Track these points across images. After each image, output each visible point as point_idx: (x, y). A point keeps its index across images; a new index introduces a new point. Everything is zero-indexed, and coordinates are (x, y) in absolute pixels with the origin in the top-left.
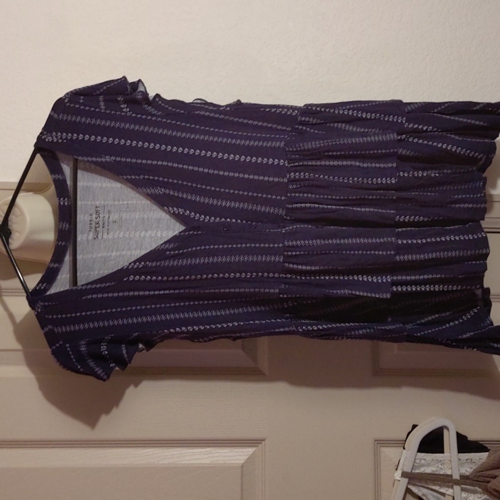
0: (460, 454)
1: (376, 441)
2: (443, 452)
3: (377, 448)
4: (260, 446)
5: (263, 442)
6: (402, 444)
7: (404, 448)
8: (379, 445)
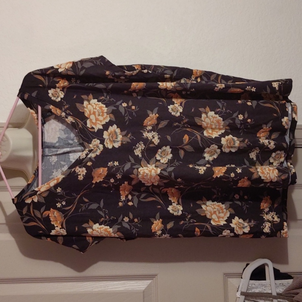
0: (276, 281)
1: (224, 274)
2: (265, 280)
3: (225, 278)
4: (154, 279)
5: (156, 276)
6: (240, 276)
7: (242, 278)
8: (226, 277)
